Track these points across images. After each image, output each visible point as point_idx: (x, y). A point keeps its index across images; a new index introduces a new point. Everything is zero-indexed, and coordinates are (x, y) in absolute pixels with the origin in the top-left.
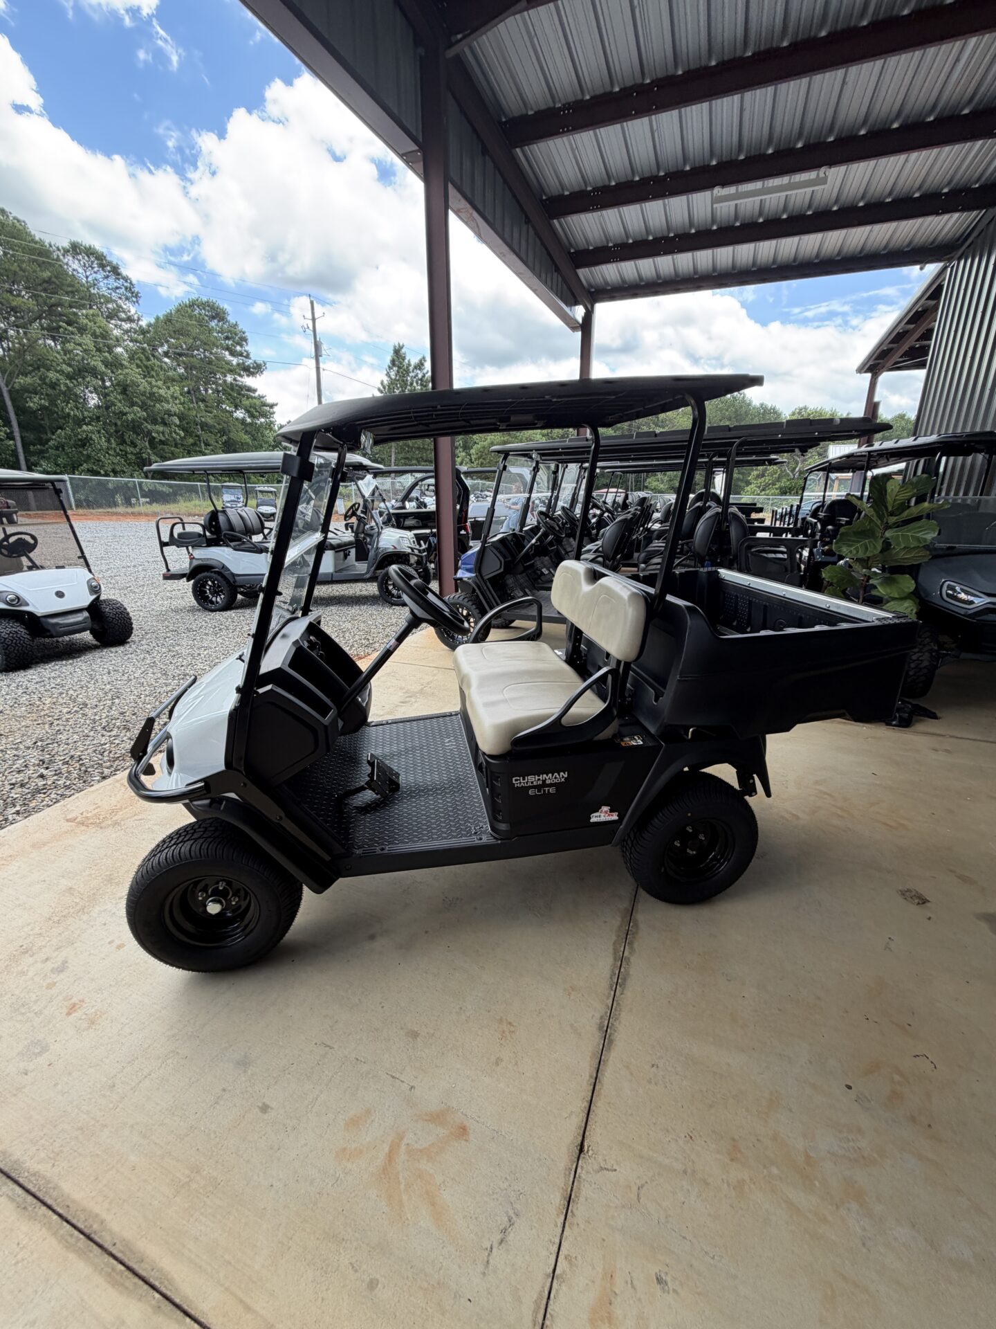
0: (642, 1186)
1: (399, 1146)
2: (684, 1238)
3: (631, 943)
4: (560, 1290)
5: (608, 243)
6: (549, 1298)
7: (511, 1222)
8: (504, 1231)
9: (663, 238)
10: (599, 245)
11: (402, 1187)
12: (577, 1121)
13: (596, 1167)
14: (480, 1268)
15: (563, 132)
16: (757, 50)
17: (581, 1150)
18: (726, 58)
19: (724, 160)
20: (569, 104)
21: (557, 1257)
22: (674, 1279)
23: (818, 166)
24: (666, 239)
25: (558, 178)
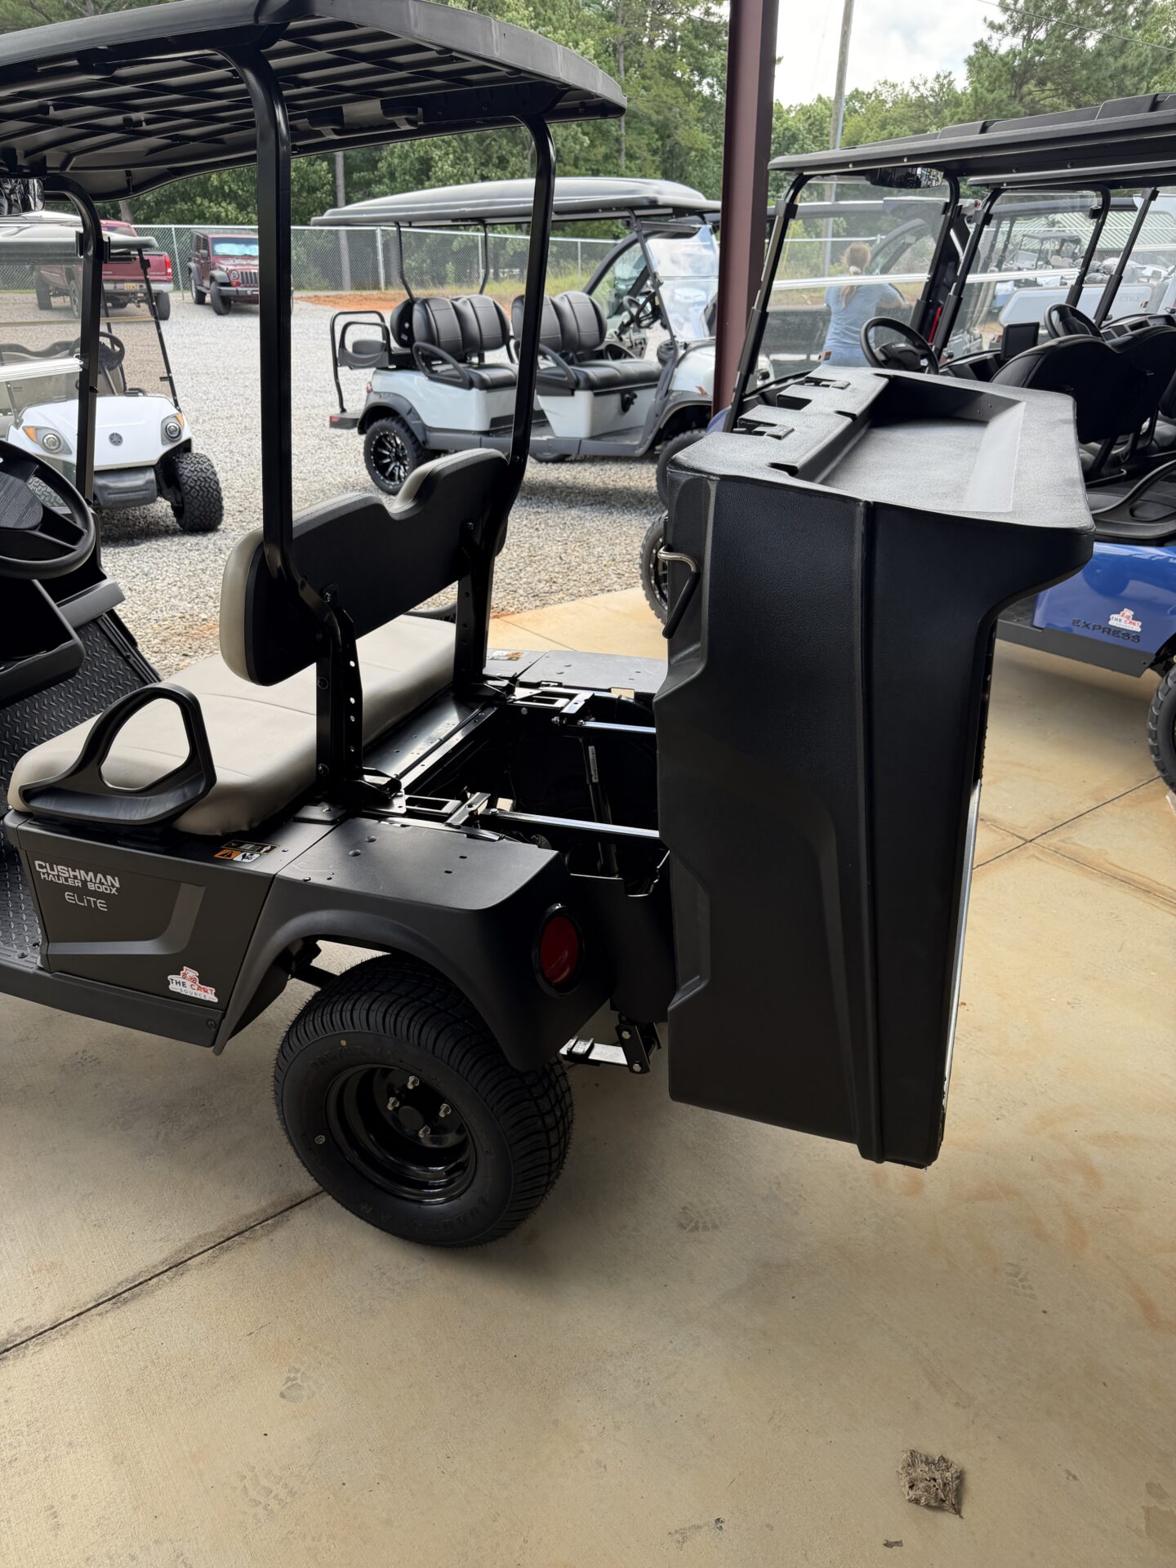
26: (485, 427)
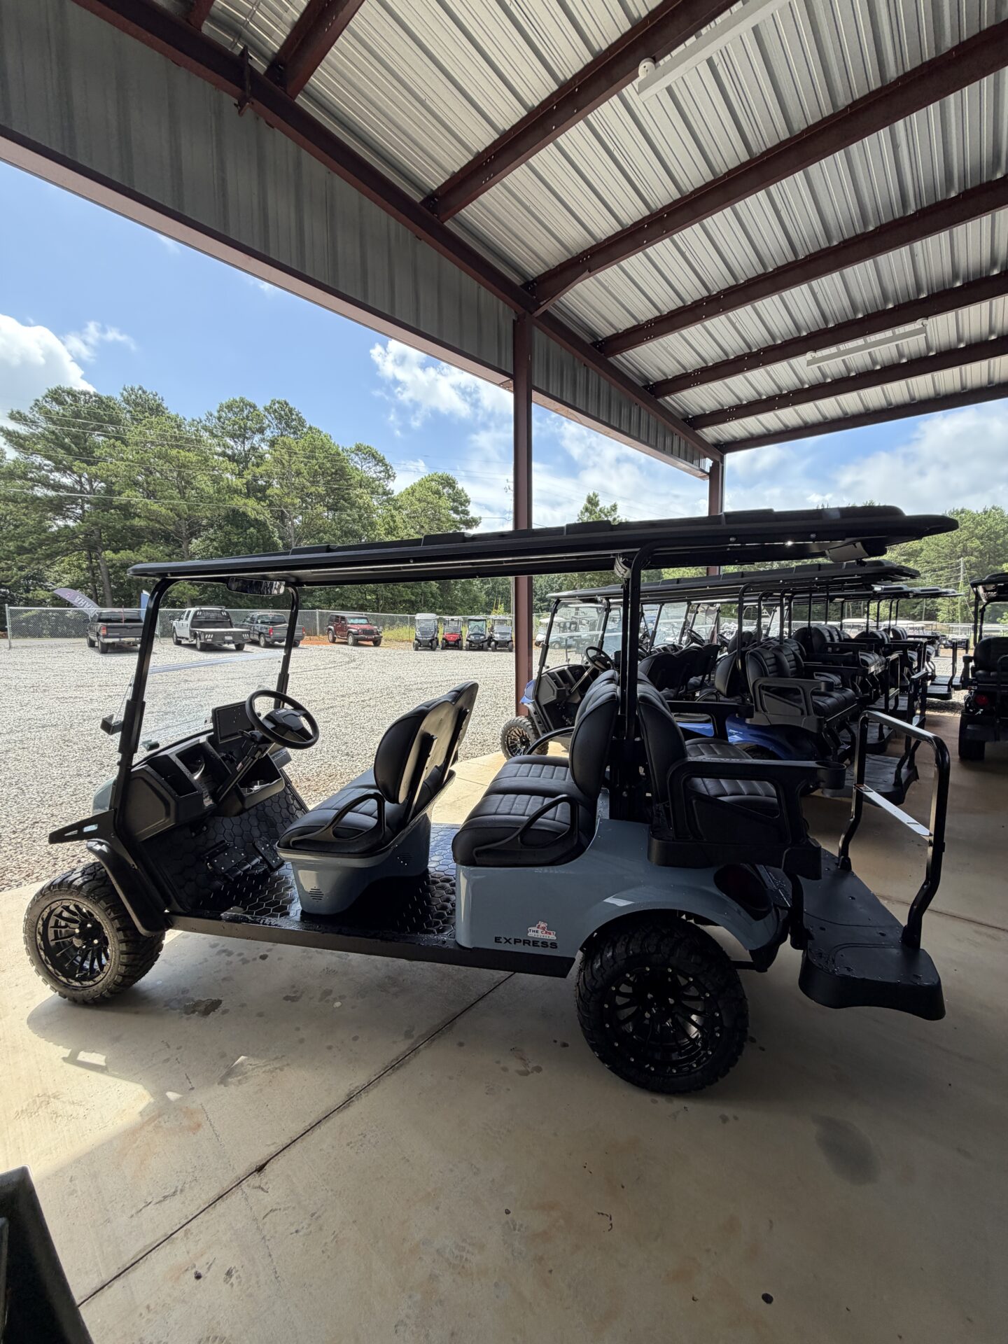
0: (276, 1210)
1: (155, 1120)
2: (270, 1256)
3: (434, 1040)
4: (165, 1249)
5: (722, 406)
6: (154, 1249)
7: (174, 1194)
8: (165, 1197)
9: (776, 396)
10: (714, 408)
11: (135, 1145)
12: (273, 1150)
13: (257, 1185)
14: (134, 1211)
15: (647, 340)
16: (808, 253)
17: (260, 1169)
18: (780, 264)
19: (813, 330)
20: (651, 320)
21: (181, 1227)
22: (239, 1277)
23: (914, 319)
24: (781, 396)
25: (659, 369)
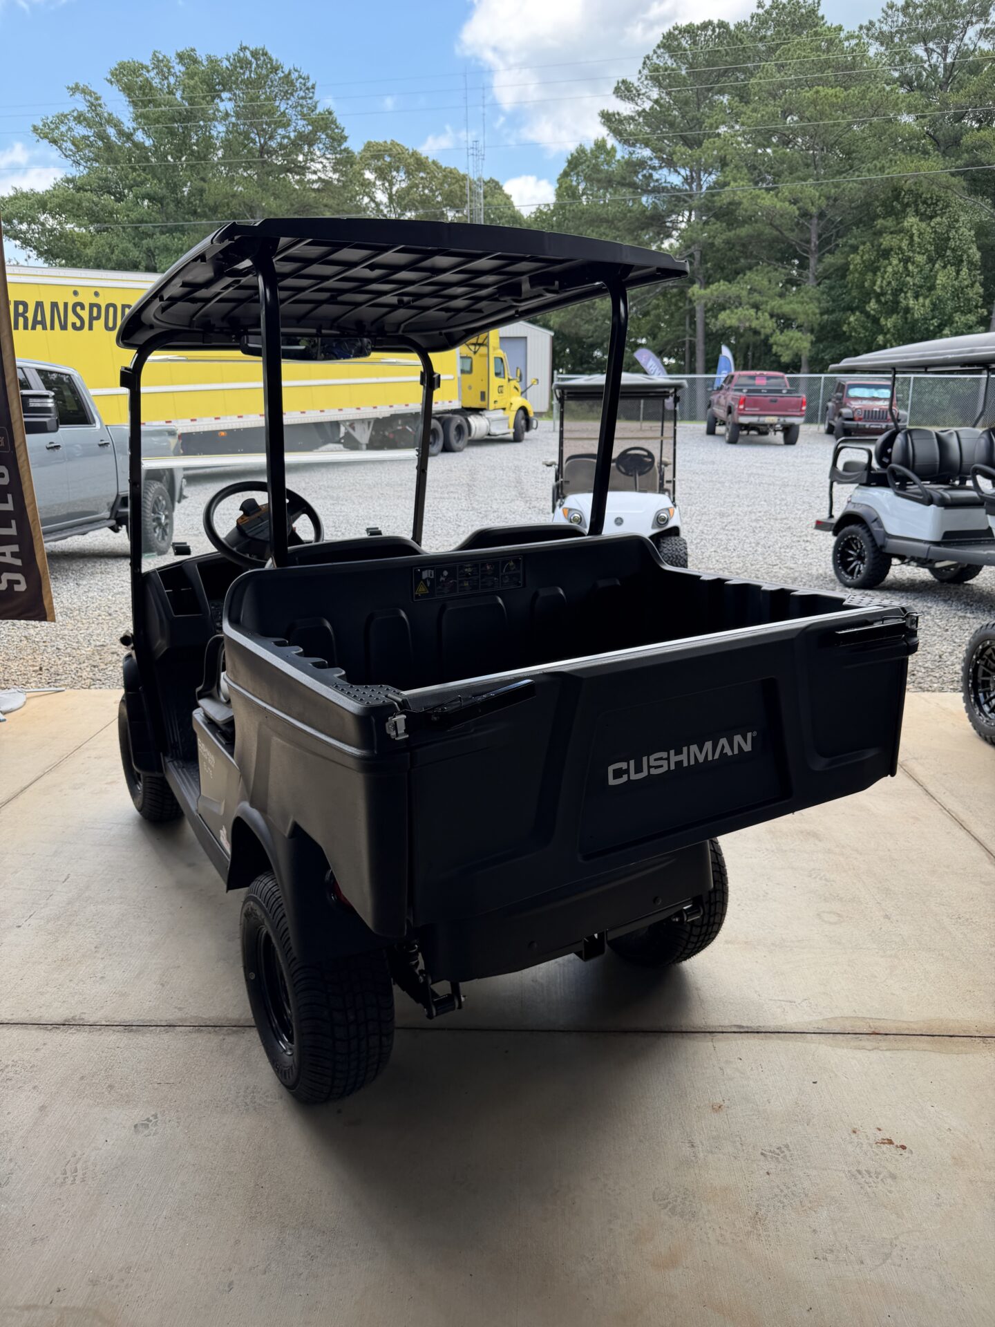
26: (938, 538)
